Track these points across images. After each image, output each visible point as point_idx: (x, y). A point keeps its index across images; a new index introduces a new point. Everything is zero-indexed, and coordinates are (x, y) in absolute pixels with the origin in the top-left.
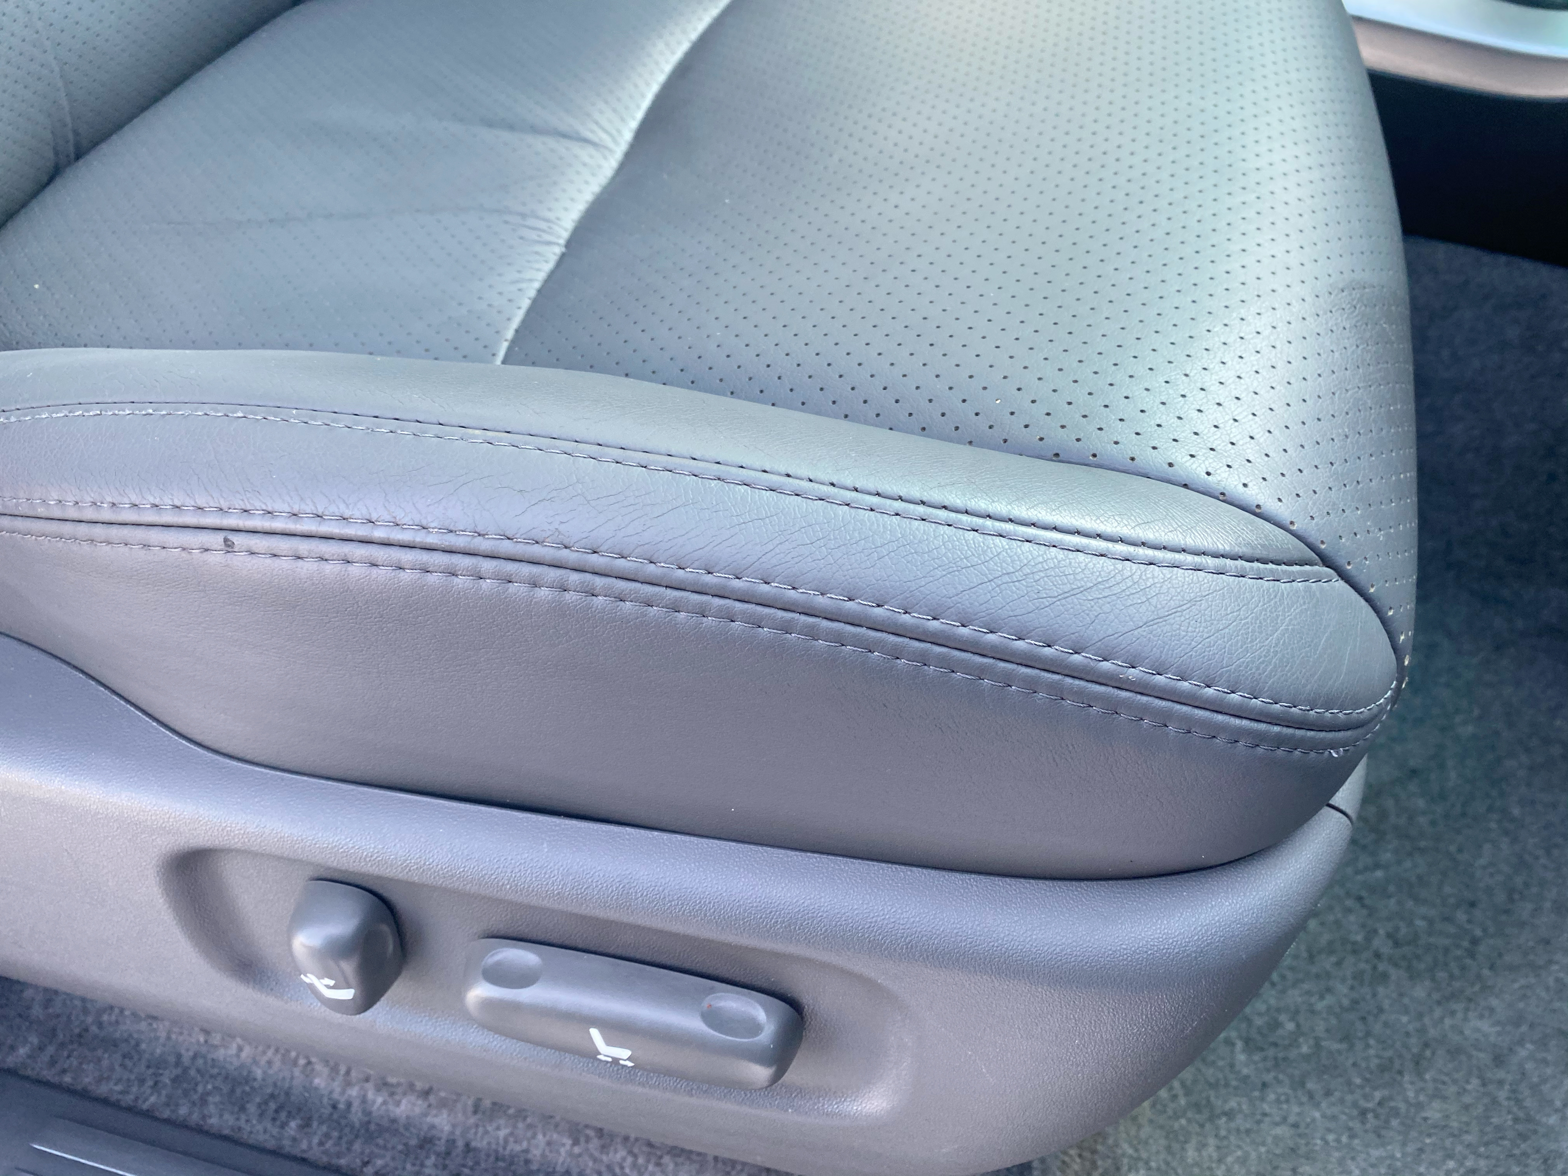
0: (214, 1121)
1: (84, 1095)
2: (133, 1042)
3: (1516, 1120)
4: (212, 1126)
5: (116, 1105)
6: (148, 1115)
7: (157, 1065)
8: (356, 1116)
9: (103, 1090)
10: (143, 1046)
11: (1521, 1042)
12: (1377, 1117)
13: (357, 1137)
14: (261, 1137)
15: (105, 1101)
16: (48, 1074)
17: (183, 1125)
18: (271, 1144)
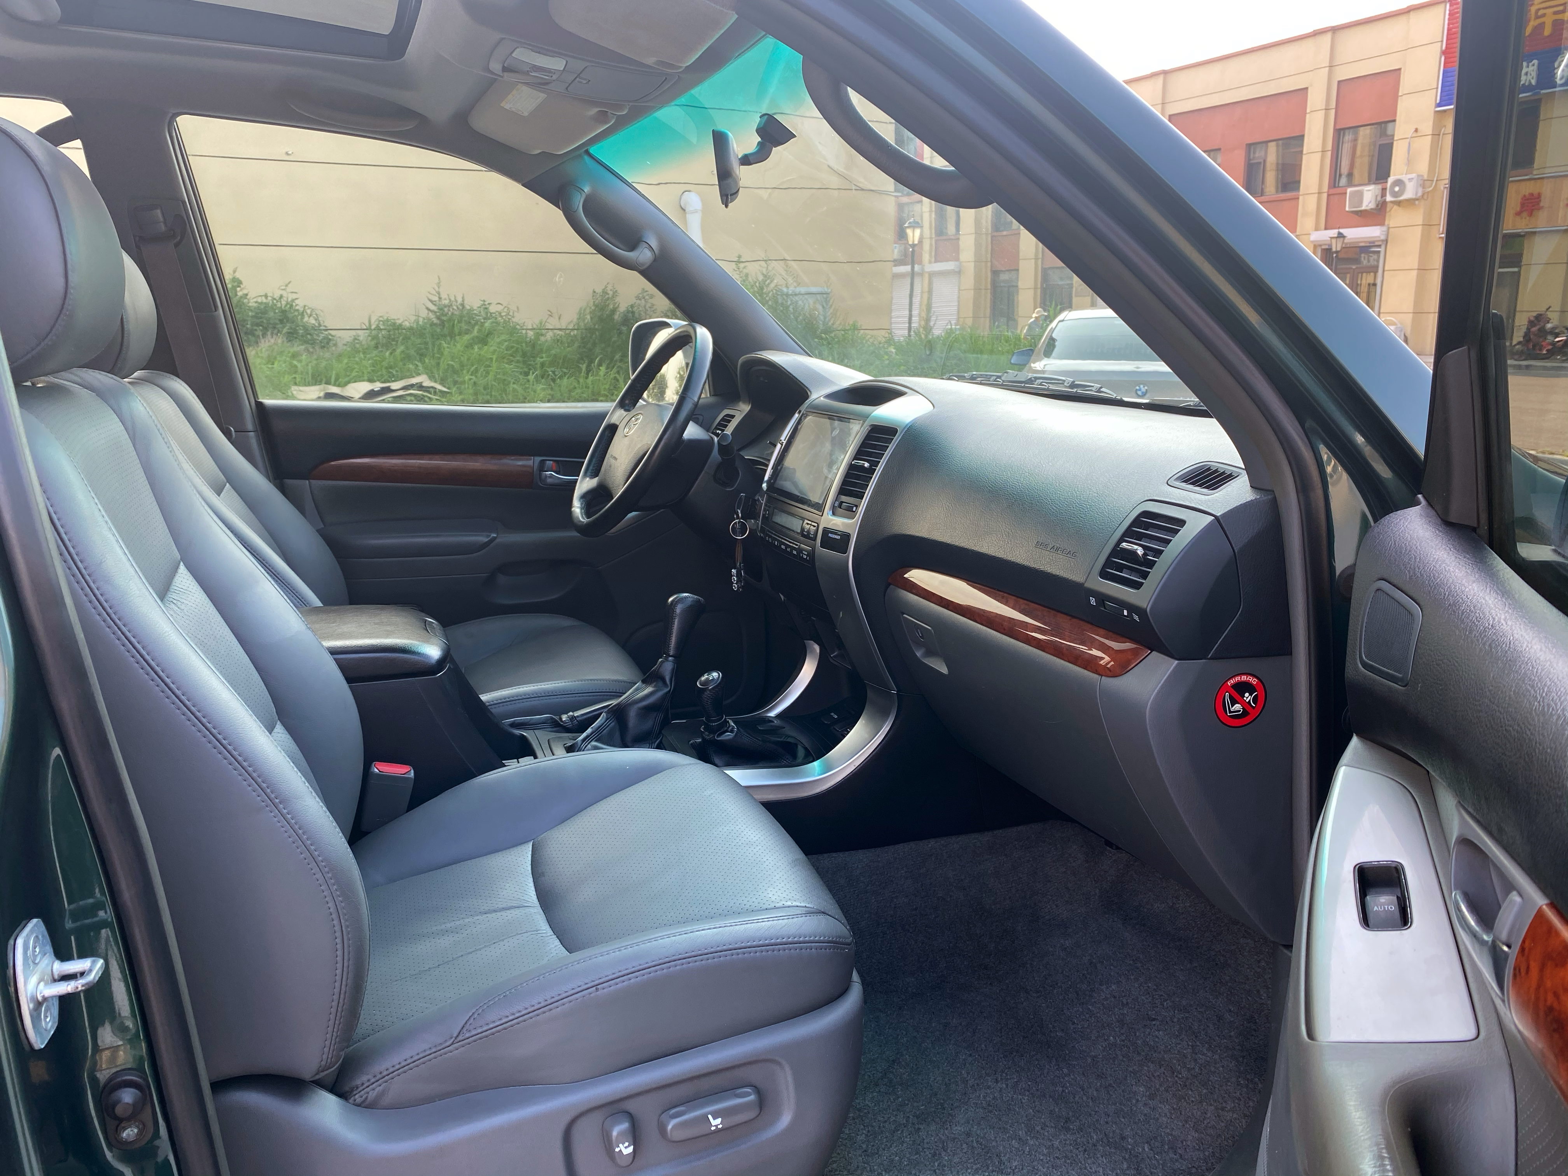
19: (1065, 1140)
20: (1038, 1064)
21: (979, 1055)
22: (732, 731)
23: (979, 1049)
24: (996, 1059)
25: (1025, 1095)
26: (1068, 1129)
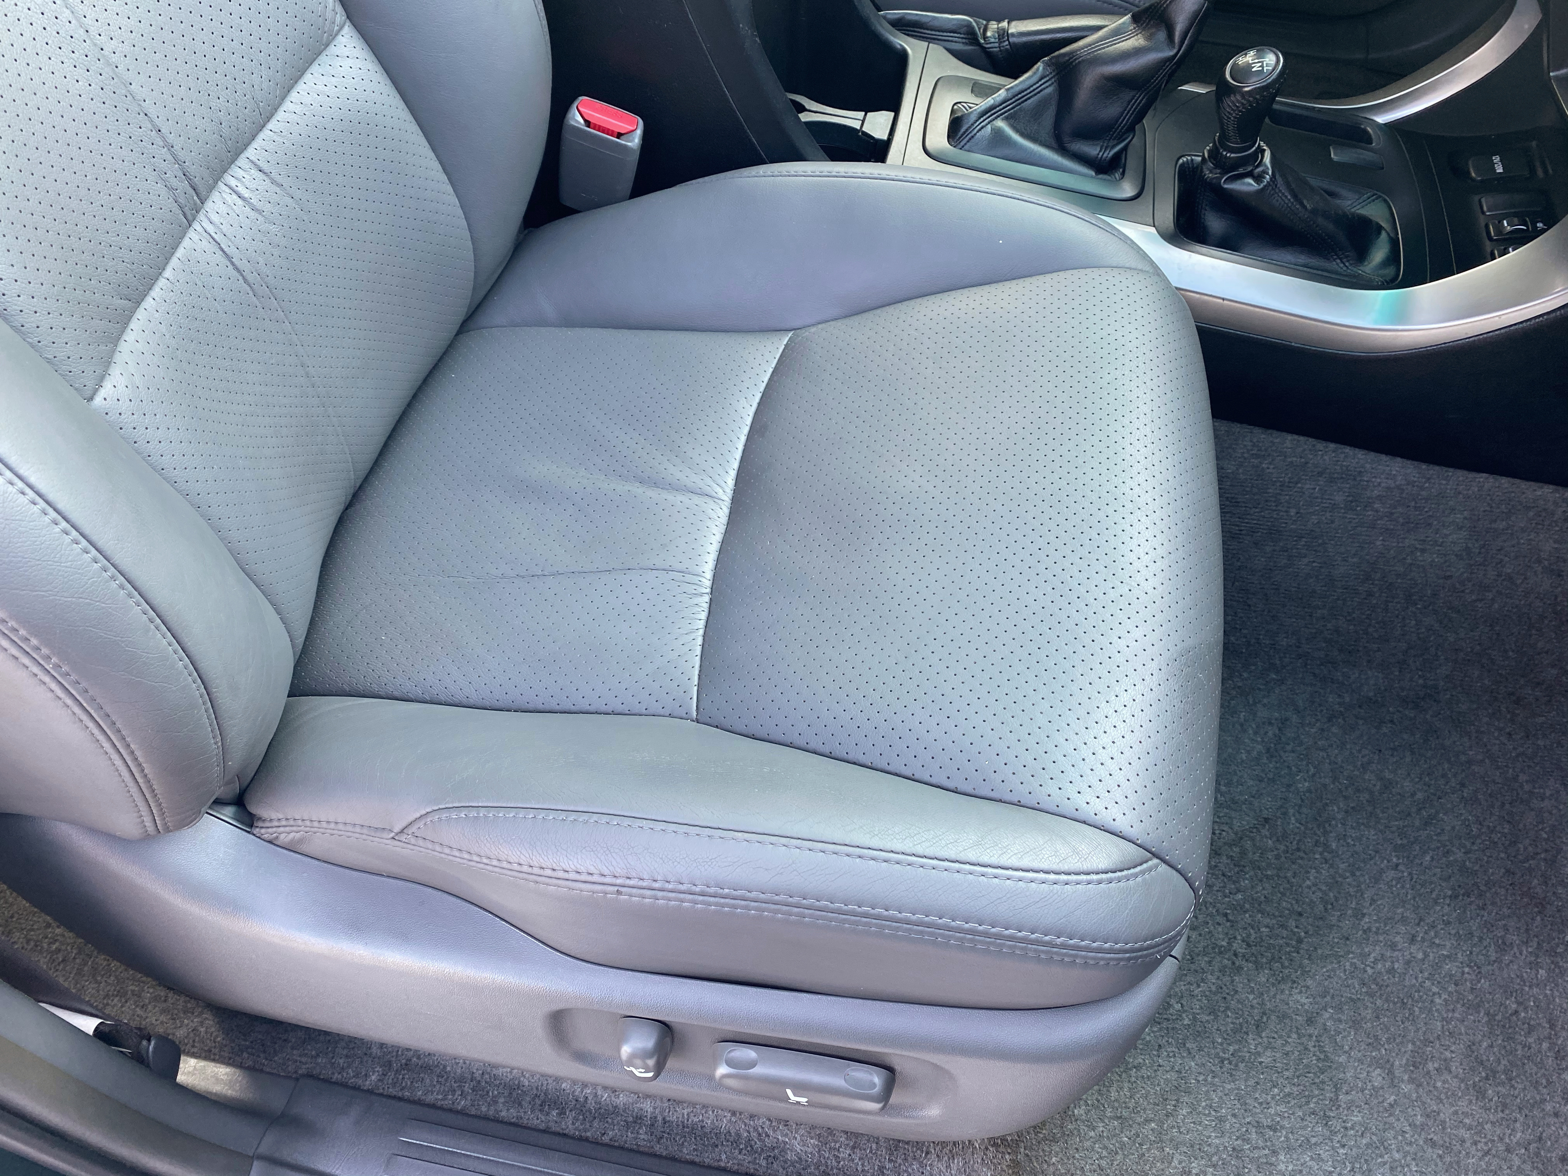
0: (503, 1114)
1: (419, 1103)
2: (441, 1067)
3: (1319, 1059)
4: (503, 1117)
5: (441, 1108)
6: (462, 1113)
7: (461, 1080)
8: (591, 1104)
9: (430, 1098)
10: (448, 1069)
11: (1325, 1009)
12: (1230, 1063)
13: (595, 1118)
14: (536, 1122)
15: (433, 1106)
16: (392, 1091)
17: (486, 1118)
18: (543, 1126)
19: (1466, 1114)
20: (1503, 937)
21: (1410, 874)
22: (1258, 178)
23: (1417, 861)
24: (1434, 896)
25: (1445, 989)
26: (1481, 1094)
